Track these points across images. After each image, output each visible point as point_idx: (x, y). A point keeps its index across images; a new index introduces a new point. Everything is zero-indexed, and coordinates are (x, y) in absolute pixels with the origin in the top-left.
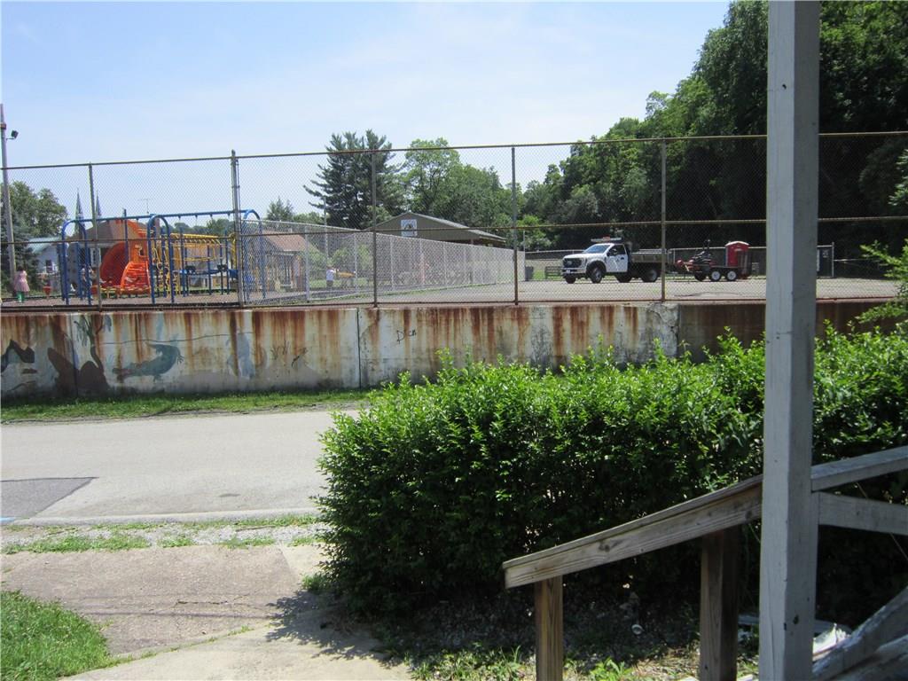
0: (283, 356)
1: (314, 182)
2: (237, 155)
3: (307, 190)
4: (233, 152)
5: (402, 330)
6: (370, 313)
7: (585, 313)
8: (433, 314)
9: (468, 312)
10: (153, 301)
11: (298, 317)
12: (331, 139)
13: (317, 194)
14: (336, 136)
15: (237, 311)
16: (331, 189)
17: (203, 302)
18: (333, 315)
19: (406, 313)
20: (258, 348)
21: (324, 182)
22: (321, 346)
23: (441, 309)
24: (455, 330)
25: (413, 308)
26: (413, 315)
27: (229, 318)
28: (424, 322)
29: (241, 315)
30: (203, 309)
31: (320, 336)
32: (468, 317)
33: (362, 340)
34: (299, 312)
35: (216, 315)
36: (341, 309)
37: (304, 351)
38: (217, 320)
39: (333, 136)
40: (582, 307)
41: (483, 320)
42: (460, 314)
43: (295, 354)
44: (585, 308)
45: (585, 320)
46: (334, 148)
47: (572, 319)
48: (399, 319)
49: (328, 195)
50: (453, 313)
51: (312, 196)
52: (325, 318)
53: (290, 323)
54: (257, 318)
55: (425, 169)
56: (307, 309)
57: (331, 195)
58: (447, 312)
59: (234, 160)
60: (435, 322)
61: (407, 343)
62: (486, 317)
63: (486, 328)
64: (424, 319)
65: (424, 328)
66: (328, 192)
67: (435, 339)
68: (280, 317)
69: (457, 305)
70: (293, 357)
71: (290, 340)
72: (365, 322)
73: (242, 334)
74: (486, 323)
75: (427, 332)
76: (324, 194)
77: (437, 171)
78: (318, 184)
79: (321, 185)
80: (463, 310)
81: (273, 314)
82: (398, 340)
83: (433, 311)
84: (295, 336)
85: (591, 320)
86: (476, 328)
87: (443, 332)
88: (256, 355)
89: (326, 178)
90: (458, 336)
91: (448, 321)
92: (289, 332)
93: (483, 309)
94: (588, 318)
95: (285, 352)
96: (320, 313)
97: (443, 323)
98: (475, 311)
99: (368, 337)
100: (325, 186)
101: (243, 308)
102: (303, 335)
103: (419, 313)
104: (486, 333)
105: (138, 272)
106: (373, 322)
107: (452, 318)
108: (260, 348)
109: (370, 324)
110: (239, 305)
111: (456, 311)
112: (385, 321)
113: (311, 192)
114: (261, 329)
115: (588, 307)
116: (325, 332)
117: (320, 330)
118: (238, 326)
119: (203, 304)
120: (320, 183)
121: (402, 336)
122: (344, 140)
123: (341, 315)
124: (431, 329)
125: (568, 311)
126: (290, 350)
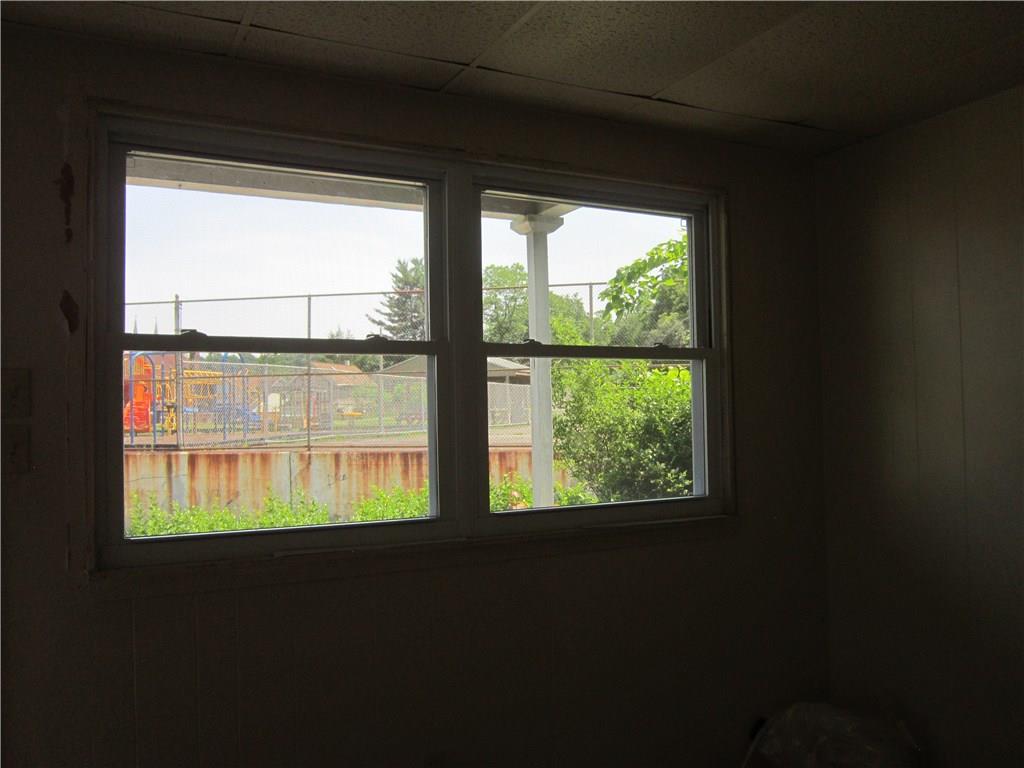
0: (217, 498)
1: (378, 311)
2: (180, 299)
3: (370, 319)
4: (177, 297)
5: (333, 474)
6: (302, 456)
7: (513, 459)
8: (363, 458)
9: (398, 456)
10: (132, 441)
11: (231, 459)
12: (397, 264)
13: (380, 323)
14: (402, 261)
15: (173, 453)
16: (396, 319)
17: (141, 443)
18: (265, 458)
19: (337, 457)
20: (193, 490)
21: (388, 311)
22: (253, 490)
23: (371, 454)
24: (385, 474)
25: (343, 452)
26: (343, 460)
27: (166, 459)
28: (354, 467)
29: (177, 456)
30: (142, 450)
31: (253, 479)
32: (398, 460)
33: (293, 484)
34: (233, 455)
35: (153, 457)
36: (273, 452)
37: (237, 494)
38: (154, 462)
39: (399, 262)
40: (510, 453)
41: (412, 465)
42: (390, 458)
43: (229, 497)
44: (513, 454)
45: (513, 466)
46: (400, 275)
47: (501, 465)
48: (331, 462)
49: (393, 325)
50: (382, 457)
51: (376, 325)
52: (258, 460)
53: (224, 466)
54: (193, 460)
55: (499, 297)
56: (240, 452)
57: (396, 325)
58: (377, 456)
59: (178, 303)
60: (365, 466)
61: (338, 487)
62: (415, 461)
63: (415, 473)
64: (354, 463)
65: (355, 472)
66: (393, 321)
67: (365, 485)
68: (214, 459)
69: (386, 450)
70: (227, 501)
71: (224, 483)
72: (297, 466)
73: (177, 476)
74: (415, 468)
75: (357, 476)
76: (389, 323)
77: (514, 299)
78: (382, 314)
79: (386, 314)
80: (393, 455)
81: (208, 456)
82: (329, 485)
83: (363, 456)
84: (229, 479)
85: (520, 466)
86: (406, 472)
87: (373, 477)
88: (191, 497)
89: (390, 307)
90: (388, 481)
91: (377, 465)
92: (223, 474)
93: (412, 454)
94: (516, 464)
95: (218, 495)
96: (253, 455)
97: (373, 467)
98: (404, 456)
99: (299, 480)
100: (389, 315)
101: (181, 450)
102: (236, 478)
103: (349, 456)
104: (415, 479)
105: (140, 409)
106: (304, 466)
107: (382, 463)
108: (195, 491)
109: (301, 467)
110: (176, 448)
111: (386, 455)
112: (316, 464)
113: (374, 321)
114: (196, 471)
115: (516, 453)
116: (258, 475)
117: (253, 473)
118: (174, 468)
119: (142, 446)
120: (383, 311)
121: (332, 481)
122: (411, 266)
123: (273, 458)
124: (361, 474)
125: (497, 457)
126: (224, 494)
